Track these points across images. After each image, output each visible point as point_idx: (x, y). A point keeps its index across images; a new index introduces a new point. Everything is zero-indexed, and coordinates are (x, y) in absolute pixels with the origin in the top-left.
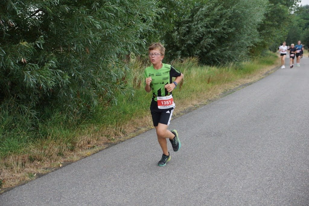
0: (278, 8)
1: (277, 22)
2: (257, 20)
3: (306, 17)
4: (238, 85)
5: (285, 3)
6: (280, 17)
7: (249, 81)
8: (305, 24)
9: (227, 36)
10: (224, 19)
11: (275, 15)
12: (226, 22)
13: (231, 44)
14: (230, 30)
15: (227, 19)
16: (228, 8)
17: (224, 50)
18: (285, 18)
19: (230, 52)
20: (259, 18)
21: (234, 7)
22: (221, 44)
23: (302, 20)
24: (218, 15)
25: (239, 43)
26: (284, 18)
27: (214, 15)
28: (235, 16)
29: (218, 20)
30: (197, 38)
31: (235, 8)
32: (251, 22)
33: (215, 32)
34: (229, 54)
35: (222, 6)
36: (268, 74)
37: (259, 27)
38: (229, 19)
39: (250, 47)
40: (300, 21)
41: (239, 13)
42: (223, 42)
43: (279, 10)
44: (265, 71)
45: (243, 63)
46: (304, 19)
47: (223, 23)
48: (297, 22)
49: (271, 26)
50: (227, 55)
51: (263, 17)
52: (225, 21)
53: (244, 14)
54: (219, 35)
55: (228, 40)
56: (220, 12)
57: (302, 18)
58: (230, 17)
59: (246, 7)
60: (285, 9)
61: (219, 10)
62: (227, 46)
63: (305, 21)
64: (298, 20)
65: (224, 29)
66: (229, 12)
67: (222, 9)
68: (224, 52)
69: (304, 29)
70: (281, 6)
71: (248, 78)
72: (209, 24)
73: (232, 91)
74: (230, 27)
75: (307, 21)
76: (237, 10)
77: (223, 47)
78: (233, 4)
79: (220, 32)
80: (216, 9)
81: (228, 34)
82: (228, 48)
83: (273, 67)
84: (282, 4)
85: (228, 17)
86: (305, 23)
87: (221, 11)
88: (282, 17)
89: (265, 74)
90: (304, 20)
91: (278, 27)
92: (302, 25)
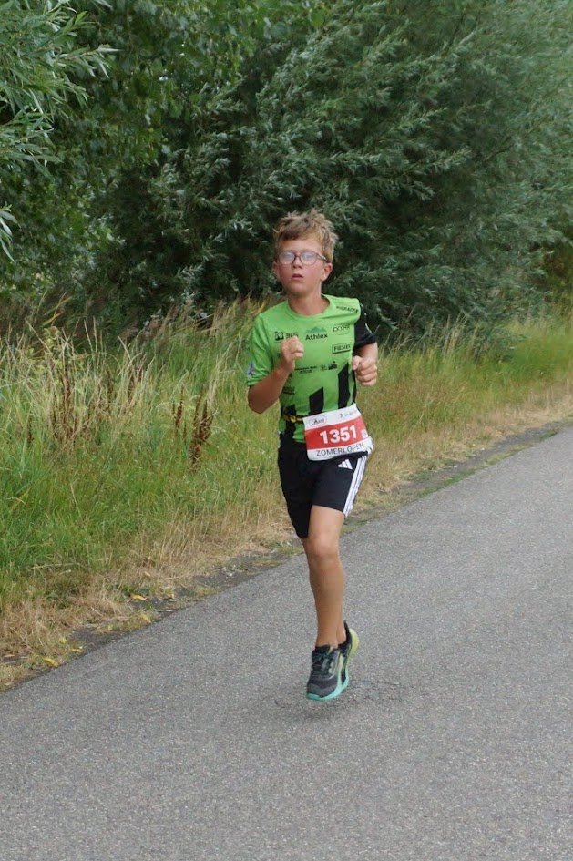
4: (486, 438)
7: (543, 417)
9: (431, 192)
10: (414, 106)
13: (449, 230)
14: (444, 158)
15: (427, 105)
16: (430, 48)
17: (418, 263)
19: (444, 274)
21: (461, 46)
22: (403, 232)
24: (381, 86)
25: (488, 226)
27: (360, 82)
28: (469, 88)
29: (384, 111)
31: (465, 49)
32: (546, 119)
33: (369, 171)
34: (442, 283)
38: (440, 106)
39: (548, 246)
41: (487, 77)
42: (410, 220)
45: (514, 328)
47: (407, 123)
50: (429, 285)
52: (417, 116)
53: (514, 79)
54: (392, 188)
55: (435, 209)
56: (390, 69)
58: (444, 97)
59: (525, 44)
61: (386, 58)
62: (432, 241)
65: (412, 155)
66: (437, 71)
68: (418, 273)
71: (540, 404)
72: (339, 128)
73: (458, 472)
74: (445, 143)
76: (480, 62)
77: (412, 250)
78: (455, 32)
79: (394, 174)
81: (433, 178)
82: (434, 252)
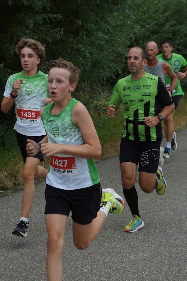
12: (182, 41)
24: (170, 33)
27: (165, 32)
56: (171, 29)
61: (171, 26)
67: (175, 25)
80: (167, 26)
85: (182, 35)
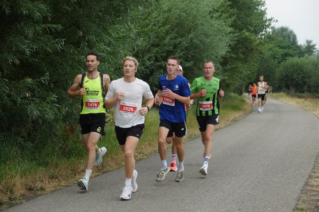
0: (244, 36)
1: (243, 54)
2: (221, 53)
3: (282, 45)
5: (253, 30)
6: (247, 48)
8: (282, 55)
11: (240, 45)
12: (181, 54)
18: (254, 50)
20: (222, 50)
23: (277, 48)
26: (252, 50)
30: (144, 74)
35: (175, 33)
36: (235, 121)
37: (222, 60)
40: (273, 51)
43: (246, 39)
44: (232, 118)
46: (281, 47)
48: (271, 52)
49: (236, 59)
51: (227, 49)
57: (277, 46)
60: (253, 38)
63: (281, 50)
64: (271, 49)
67: (176, 38)
69: (279, 63)
70: (247, 34)
75: (284, 50)
80: (167, 39)
83: (241, 113)
84: (248, 30)
85: (183, 48)
86: (282, 53)
87: (175, 40)
88: (250, 48)
89: (232, 121)
90: (279, 49)
91: (245, 61)
92: (277, 56)
